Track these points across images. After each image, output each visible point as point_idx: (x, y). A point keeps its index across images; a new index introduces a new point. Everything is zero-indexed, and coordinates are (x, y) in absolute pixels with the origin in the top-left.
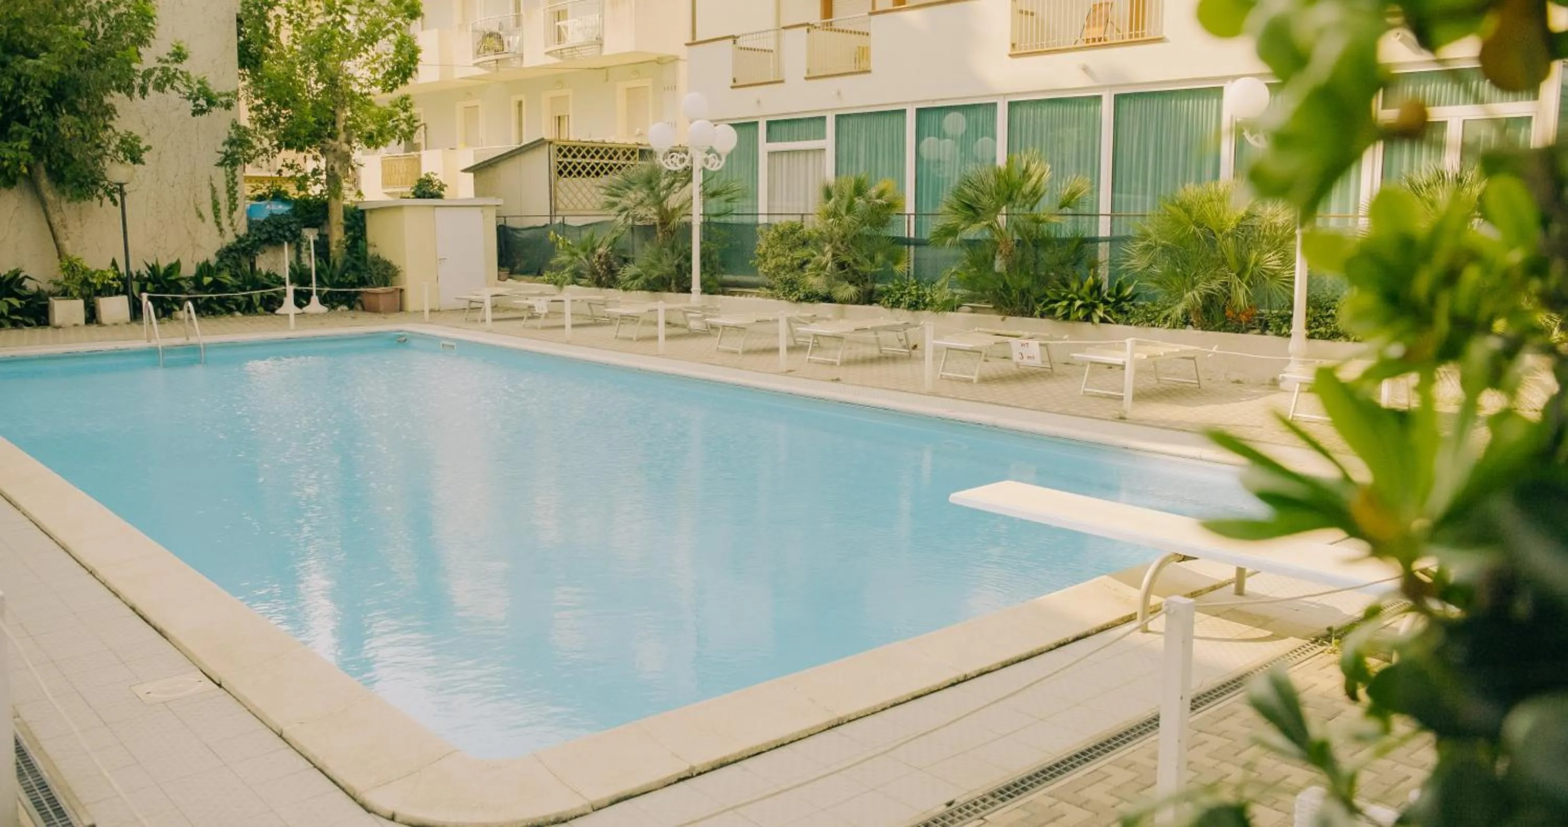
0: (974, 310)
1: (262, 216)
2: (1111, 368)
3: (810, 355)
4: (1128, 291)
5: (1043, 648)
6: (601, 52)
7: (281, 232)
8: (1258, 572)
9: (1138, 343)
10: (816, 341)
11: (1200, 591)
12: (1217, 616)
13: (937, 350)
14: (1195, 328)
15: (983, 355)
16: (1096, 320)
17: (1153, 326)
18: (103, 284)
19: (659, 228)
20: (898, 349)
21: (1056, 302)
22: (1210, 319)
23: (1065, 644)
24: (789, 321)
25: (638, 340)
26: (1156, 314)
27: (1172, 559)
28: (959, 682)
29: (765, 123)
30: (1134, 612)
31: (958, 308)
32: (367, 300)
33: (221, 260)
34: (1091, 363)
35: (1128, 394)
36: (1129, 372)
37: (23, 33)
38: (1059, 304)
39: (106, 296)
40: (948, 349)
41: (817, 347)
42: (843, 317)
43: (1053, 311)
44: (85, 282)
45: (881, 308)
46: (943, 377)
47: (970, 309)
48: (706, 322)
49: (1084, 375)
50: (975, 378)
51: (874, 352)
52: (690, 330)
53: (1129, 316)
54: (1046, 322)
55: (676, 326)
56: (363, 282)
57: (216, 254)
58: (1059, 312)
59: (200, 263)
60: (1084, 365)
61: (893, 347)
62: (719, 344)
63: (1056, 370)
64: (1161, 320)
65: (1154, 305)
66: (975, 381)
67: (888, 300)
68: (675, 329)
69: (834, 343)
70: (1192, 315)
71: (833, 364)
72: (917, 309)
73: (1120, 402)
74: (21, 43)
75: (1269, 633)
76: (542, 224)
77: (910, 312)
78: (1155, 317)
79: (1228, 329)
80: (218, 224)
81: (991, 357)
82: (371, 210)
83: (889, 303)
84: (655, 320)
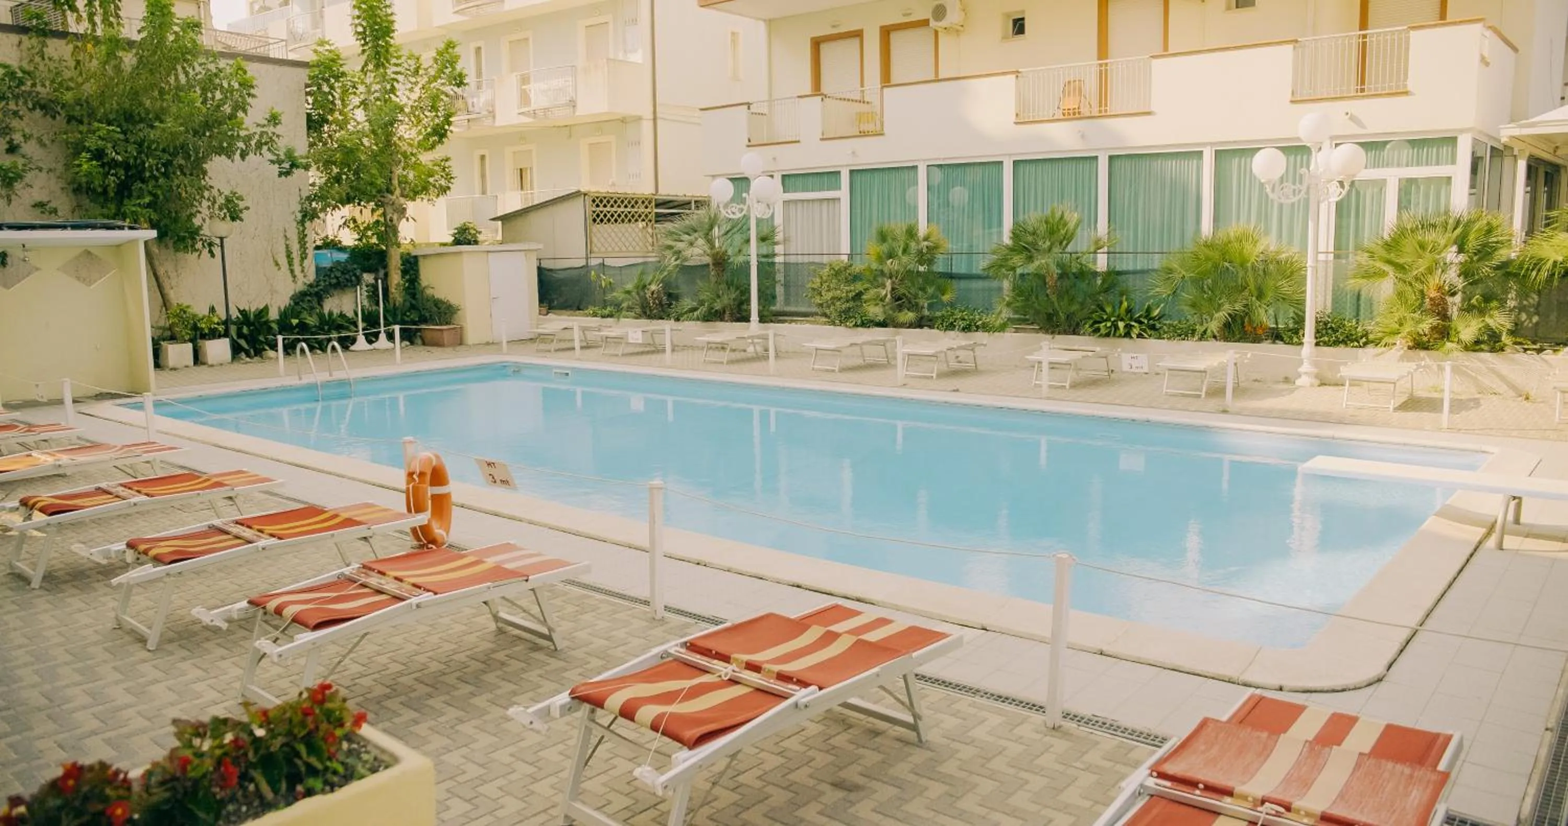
1: (327, 264)
4: (1156, 313)
6: (574, 112)
7: (347, 277)
14: (1218, 341)
15: (1065, 366)
17: (1183, 339)
18: (210, 329)
19: (711, 267)
21: (1100, 323)
22: (1231, 333)
29: (780, 177)
32: (428, 335)
33: (297, 304)
37: (141, 104)
39: (210, 339)
43: (1098, 330)
44: (195, 328)
45: (935, 331)
49: (1164, 380)
50: (1067, 385)
53: (1161, 332)
56: (424, 320)
57: (291, 299)
59: (282, 309)
64: (1189, 335)
65: (1180, 323)
72: (970, 331)
74: (139, 114)
76: (581, 265)
77: (967, 333)
78: (1183, 333)
79: (1246, 340)
80: (292, 271)
82: (425, 256)
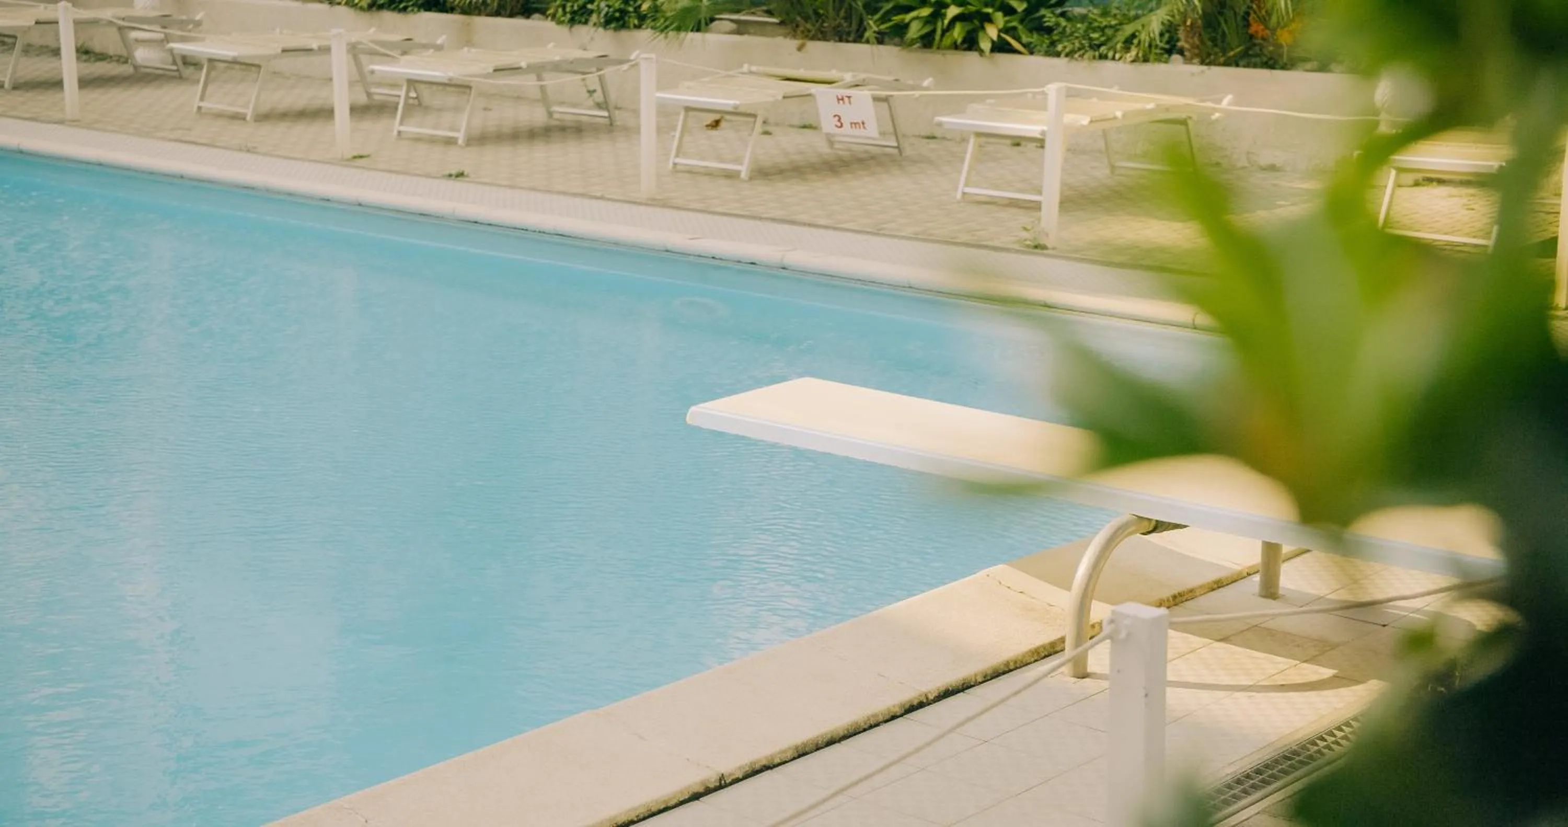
0: (742, 28)
2: (1018, 145)
3: (401, 123)
5: (875, 715)
8: (1308, 551)
9: (1071, 94)
10: (413, 94)
11: (1191, 591)
12: (1224, 640)
13: (665, 111)
14: (1188, 61)
15: (759, 120)
16: (985, 45)
17: (1103, 57)
20: (588, 112)
21: (909, 9)
22: (1219, 42)
23: (921, 705)
24: (354, 50)
25: (16, 87)
26: (1109, 32)
27: (1133, 528)
28: (708, 791)
30: (1059, 636)
31: (707, 24)
34: (979, 135)
35: (1050, 198)
36: (1054, 155)
38: (913, 14)
40: (688, 109)
41: (416, 107)
42: (469, 43)
43: (902, 28)
45: (549, 24)
46: (679, 167)
47: (733, 26)
48: (171, 51)
49: (962, 160)
50: (744, 170)
51: (537, 116)
52: (136, 67)
53: (1055, 38)
54: (889, 53)
55: (102, 57)
58: (915, 30)
60: (964, 140)
61: (574, 105)
62: (202, 99)
63: (908, 151)
64: (1119, 46)
65: (1105, 14)
66: (743, 175)
67: (564, 7)
68: (99, 64)
69: (451, 99)
70: (1181, 34)
71: (450, 142)
73: (1035, 214)
75: (1327, 673)
77: (610, 33)
78: (1109, 39)
79: (1254, 60)
81: (777, 124)
83: (565, 13)
84: (53, 45)
